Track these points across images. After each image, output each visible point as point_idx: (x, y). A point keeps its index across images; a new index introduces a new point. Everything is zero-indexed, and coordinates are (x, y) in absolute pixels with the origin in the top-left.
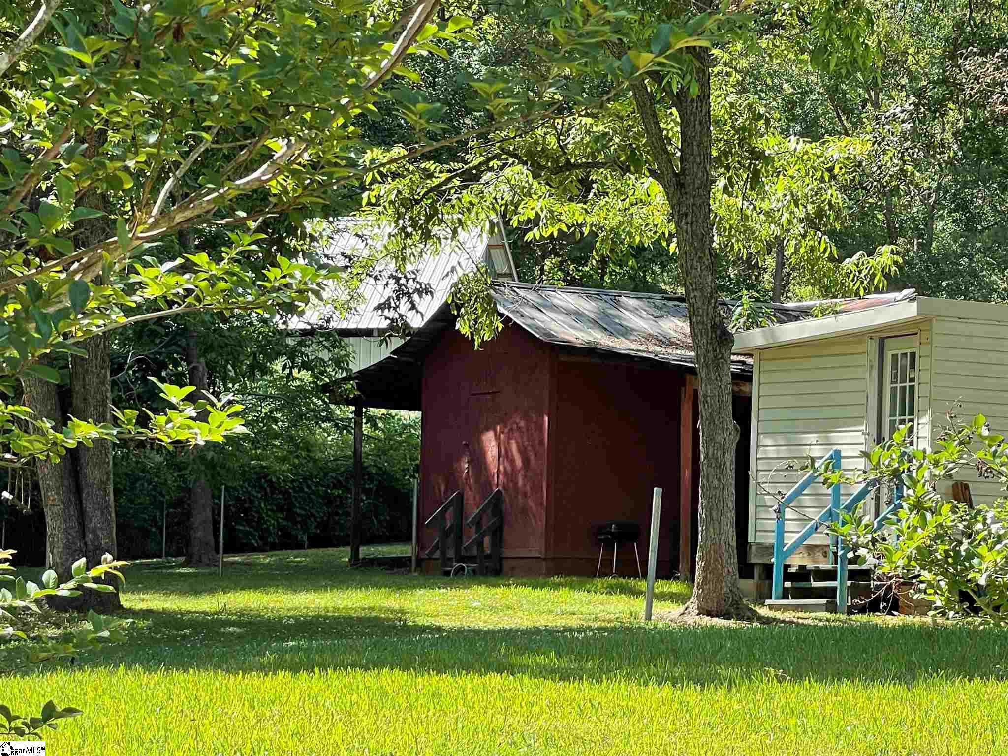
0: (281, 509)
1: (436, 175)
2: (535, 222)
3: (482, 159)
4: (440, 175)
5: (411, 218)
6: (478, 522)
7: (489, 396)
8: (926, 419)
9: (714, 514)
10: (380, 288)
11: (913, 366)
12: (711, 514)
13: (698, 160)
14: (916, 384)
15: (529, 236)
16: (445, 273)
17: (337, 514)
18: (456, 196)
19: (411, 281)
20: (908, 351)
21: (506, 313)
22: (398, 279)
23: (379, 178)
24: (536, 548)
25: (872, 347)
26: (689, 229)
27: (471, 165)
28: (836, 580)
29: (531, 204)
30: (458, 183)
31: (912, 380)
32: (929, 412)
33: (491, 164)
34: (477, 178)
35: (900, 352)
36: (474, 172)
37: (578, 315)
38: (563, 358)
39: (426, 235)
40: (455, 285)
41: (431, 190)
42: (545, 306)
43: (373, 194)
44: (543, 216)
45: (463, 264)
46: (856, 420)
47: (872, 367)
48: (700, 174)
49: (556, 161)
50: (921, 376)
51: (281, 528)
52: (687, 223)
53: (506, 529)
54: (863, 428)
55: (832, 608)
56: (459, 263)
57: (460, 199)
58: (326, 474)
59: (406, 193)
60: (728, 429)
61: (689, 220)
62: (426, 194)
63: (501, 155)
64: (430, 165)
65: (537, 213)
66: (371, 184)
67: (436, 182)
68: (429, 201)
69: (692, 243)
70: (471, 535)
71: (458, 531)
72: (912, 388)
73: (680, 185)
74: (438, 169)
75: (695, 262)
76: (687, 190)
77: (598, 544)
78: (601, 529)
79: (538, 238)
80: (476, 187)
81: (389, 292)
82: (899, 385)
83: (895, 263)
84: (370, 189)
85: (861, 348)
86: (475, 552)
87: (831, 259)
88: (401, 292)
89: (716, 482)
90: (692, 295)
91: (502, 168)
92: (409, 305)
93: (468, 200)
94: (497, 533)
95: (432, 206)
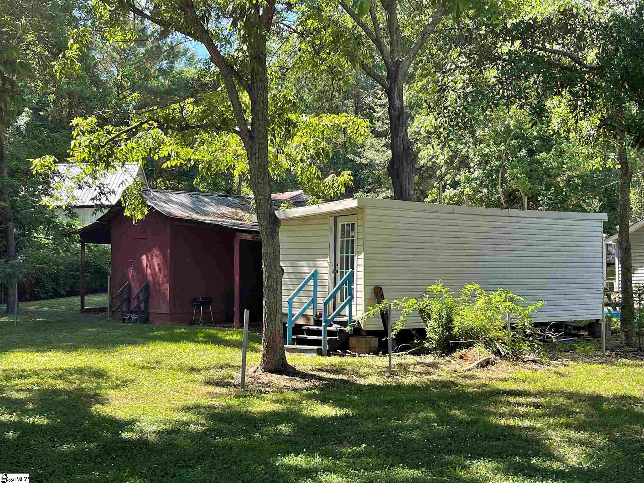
0: (54, 281)
1: (113, 132)
2: (168, 157)
3: (139, 123)
4: (115, 133)
5: (99, 156)
6: (138, 297)
7: (142, 240)
8: (362, 256)
9: (272, 316)
10: (92, 191)
11: (353, 230)
12: (270, 317)
13: (262, 123)
14: (355, 238)
15: (164, 166)
16: (118, 185)
17: (77, 282)
18: (124, 143)
19: (106, 189)
20: (350, 223)
21: (152, 205)
22: (100, 187)
23: (81, 134)
24: (164, 309)
25: (332, 220)
26: (257, 162)
27: (131, 126)
28: (321, 336)
29: (166, 148)
30: (125, 137)
31: (353, 237)
32: (363, 253)
33: (143, 126)
34: (134, 134)
35: (345, 223)
36: (134, 130)
37: (182, 205)
38: (175, 223)
39: (108, 165)
40: (125, 191)
41: (110, 140)
42: (169, 201)
43: (77, 142)
44: (173, 155)
45: (128, 180)
46: (324, 256)
47: (331, 230)
48: (262, 131)
49: (180, 124)
50: (358, 235)
51: (54, 289)
52: (256, 158)
53: (150, 300)
54: (328, 259)
55: (320, 353)
56: (126, 180)
57: (126, 145)
58: (73, 266)
59: (96, 142)
60: (279, 270)
61: (257, 156)
62: (107, 142)
63: (149, 121)
64: (110, 127)
65: (169, 154)
66: (76, 136)
67: (113, 136)
68: (109, 146)
69: (259, 170)
70: (134, 303)
71: (128, 300)
72: (353, 241)
73: (252, 137)
74: (114, 130)
75: (260, 180)
76: (256, 140)
77: (193, 306)
78: (195, 300)
79: (169, 167)
80: (135, 139)
81: (96, 193)
82: (345, 239)
83: (351, 180)
84: (75, 139)
85: (326, 221)
86: (137, 310)
87: (318, 177)
88: (102, 193)
89: (273, 300)
90: (258, 198)
91: (149, 129)
92: (105, 198)
93: (131, 146)
94: (146, 301)
95: (111, 149)
